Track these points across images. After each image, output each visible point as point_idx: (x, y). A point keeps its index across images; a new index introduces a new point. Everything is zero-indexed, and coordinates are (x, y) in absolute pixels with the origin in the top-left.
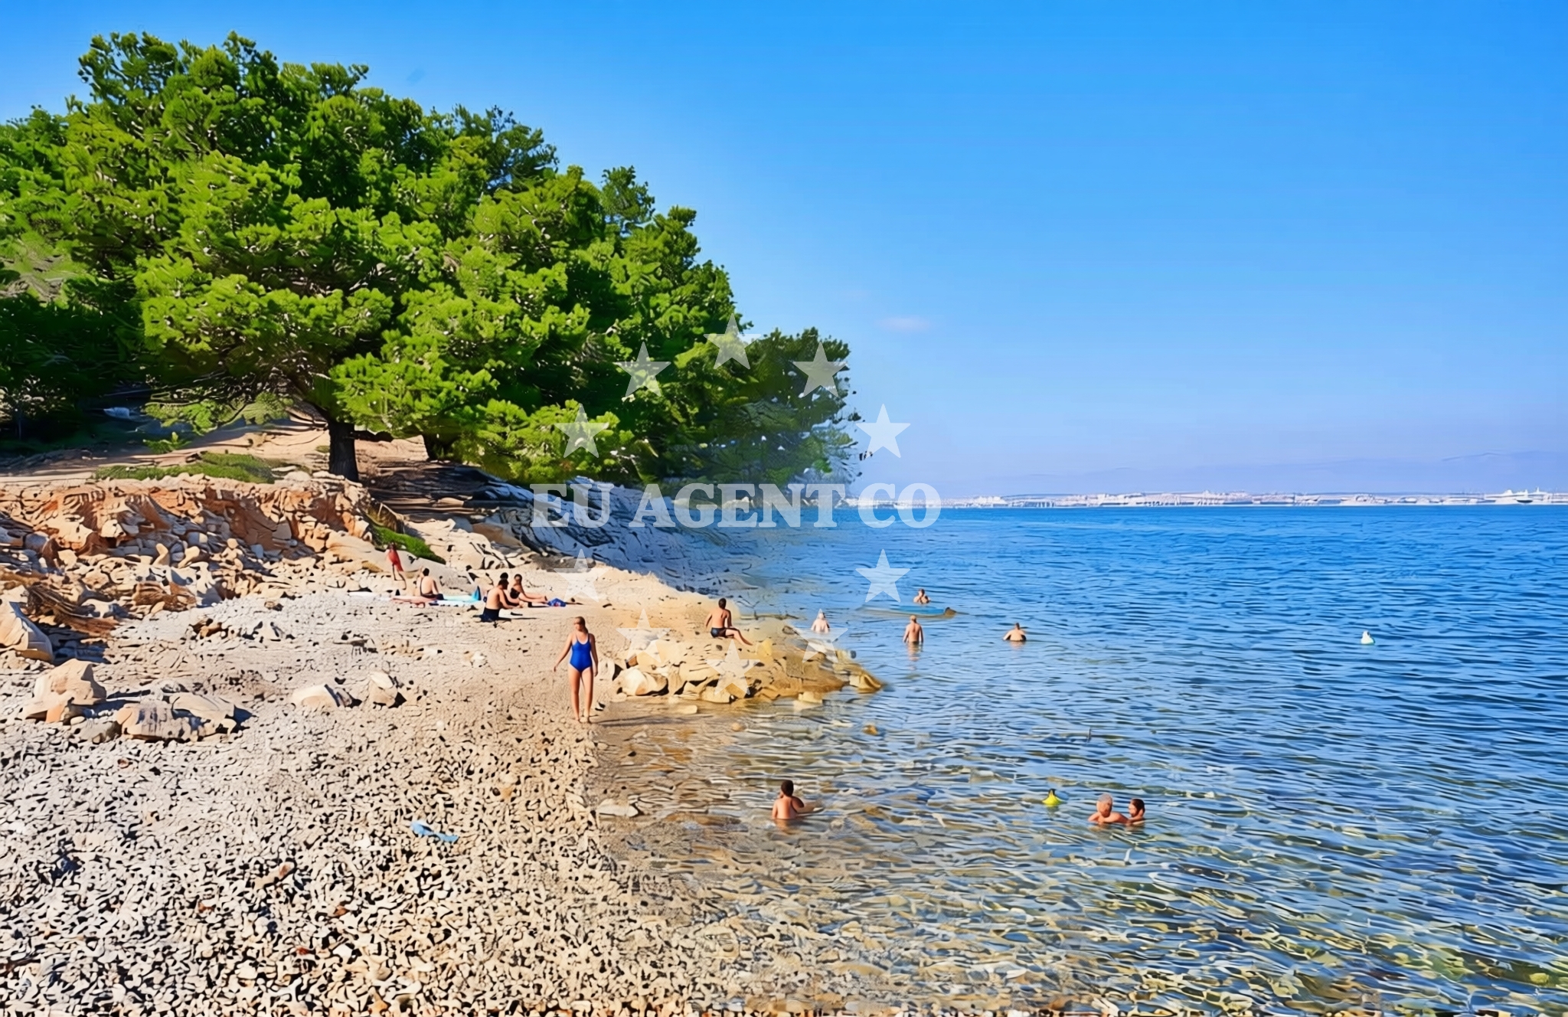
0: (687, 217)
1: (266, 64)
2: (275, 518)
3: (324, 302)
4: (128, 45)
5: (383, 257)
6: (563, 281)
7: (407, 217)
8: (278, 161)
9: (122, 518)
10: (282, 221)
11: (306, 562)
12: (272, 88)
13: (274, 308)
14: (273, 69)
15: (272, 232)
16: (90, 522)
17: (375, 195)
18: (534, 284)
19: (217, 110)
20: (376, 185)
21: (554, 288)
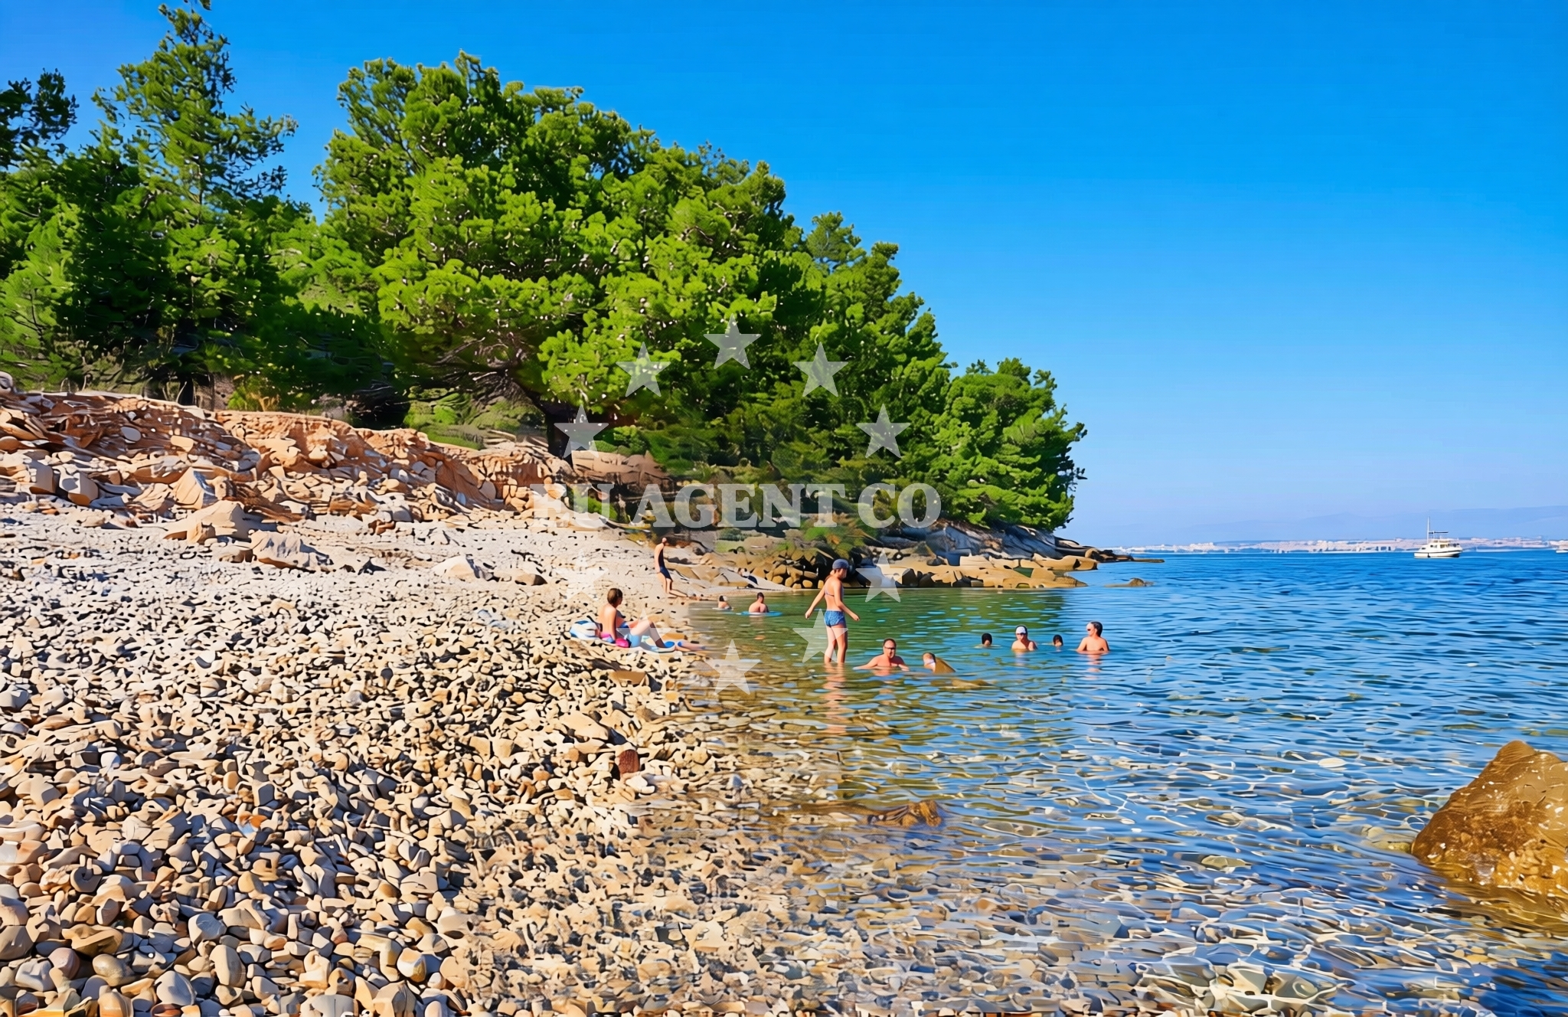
0: (889, 252)
1: (490, 82)
2: (481, 477)
3: (530, 288)
4: (378, 71)
5: (585, 248)
6: (753, 273)
7: (610, 215)
8: (495, 165)
9: (330, 446)
10: (496, 215)
11: (505, 514)
12: (494, 102)
13: (487, 292)
14: (496, 86)
15: (487, 225)
16: (301, 445)
17: (584, 198)
18: (725, 274)
19: (443, 119)
20: (584, 190)
21: (744, 278)
